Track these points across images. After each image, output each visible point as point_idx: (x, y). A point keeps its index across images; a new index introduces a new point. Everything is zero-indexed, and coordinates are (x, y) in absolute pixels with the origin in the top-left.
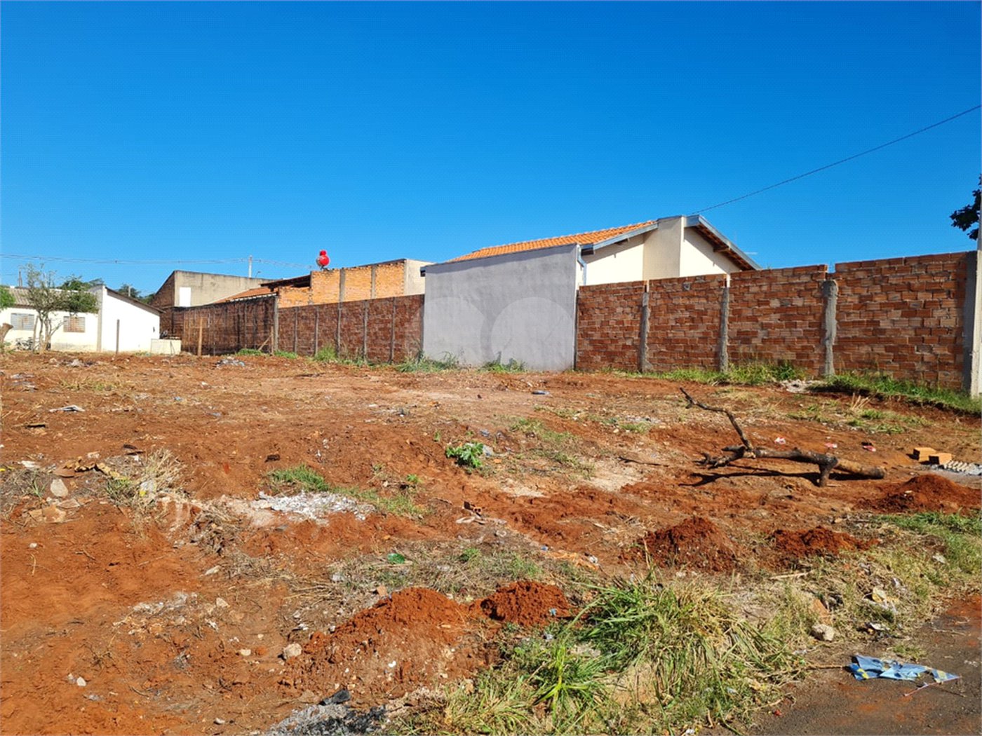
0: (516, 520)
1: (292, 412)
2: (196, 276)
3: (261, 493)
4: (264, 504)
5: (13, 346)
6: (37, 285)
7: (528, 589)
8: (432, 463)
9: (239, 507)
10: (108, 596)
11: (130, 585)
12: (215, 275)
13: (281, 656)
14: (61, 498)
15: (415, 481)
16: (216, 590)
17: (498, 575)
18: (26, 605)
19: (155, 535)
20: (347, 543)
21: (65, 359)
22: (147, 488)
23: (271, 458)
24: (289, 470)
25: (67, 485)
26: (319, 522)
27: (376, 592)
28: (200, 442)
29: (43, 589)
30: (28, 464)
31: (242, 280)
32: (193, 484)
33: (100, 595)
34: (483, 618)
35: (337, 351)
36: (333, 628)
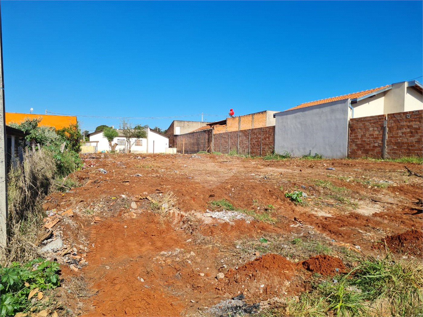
0: (319, 227)
1: (220, 177)
2: (182, 122)
3: (207, 210)
4: (209, 215)
5: (118, 151)
6: (126, 128)
7: (325, 258)
8: (279, 200)
9: (199, 215)
10: (151, 248)
11: (159, 244)
12: (189, 121)
13: (216, 278)
14: (135, 209)
15: (271, 208)
16: (190, 248)
17: (310, 251)
18: (123, 249)
19: (168, 225)
20: (242, 232)
21: (136, 156)
22: (165, 206)
23: (211, 196)
24: (218, 201)
25: (137, 204)
26: (231, 223)
27: (255, 254)
28: (184, 189)
29: (129, 244)
30: (123, 196)
31: (199, 123)
32: (181, 206)
33: (148, 247)
34: (303, 269)
35: (237, 151)
36: (237, 268)
